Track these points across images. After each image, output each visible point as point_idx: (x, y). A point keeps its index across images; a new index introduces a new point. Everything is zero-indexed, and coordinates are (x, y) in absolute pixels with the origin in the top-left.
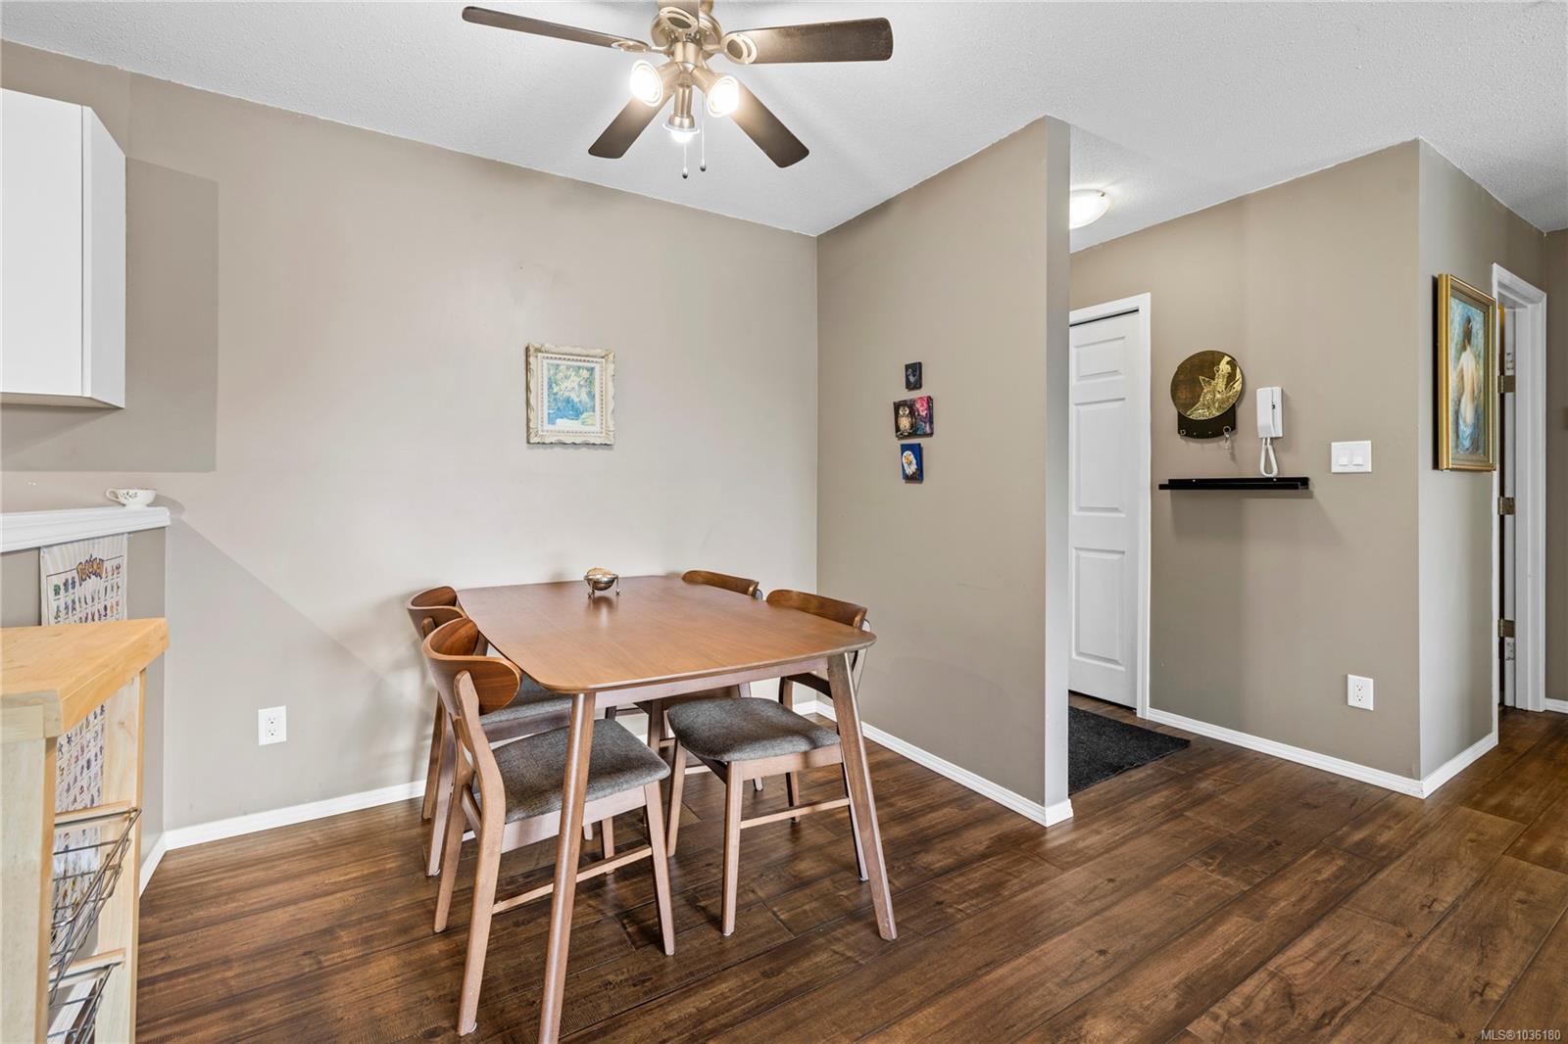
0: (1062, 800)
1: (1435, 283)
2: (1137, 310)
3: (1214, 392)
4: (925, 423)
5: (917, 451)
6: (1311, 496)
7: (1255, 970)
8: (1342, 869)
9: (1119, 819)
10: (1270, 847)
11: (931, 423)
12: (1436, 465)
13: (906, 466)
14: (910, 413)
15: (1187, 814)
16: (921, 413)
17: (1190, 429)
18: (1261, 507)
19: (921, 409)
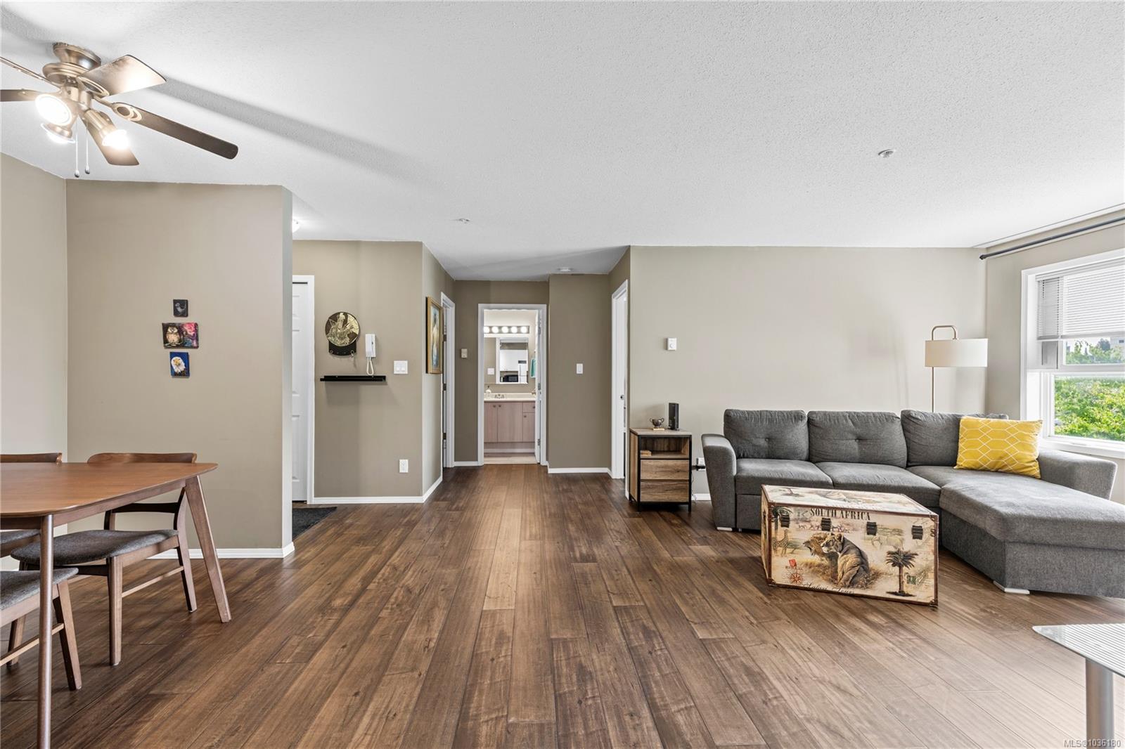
0: (289, 543)
1: (427, 299)
2: (306, 283)
3: (337, 328)
4: (193, 340)
5: (185, 357)
6: (386, 384)
7: (383, 567)
8: (403, 531)
9: (316, 544)
10: (379, 533)
11: (197, 340)
12: (427, 372)
13: (174, 367)
14: (178, 332)
15: (345, 533)
16: (189, 333)
17: (335, 350)
18: (367, 389)
19: (188, 331)
